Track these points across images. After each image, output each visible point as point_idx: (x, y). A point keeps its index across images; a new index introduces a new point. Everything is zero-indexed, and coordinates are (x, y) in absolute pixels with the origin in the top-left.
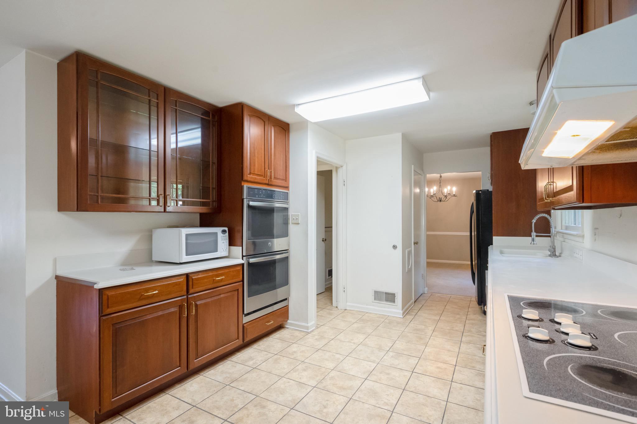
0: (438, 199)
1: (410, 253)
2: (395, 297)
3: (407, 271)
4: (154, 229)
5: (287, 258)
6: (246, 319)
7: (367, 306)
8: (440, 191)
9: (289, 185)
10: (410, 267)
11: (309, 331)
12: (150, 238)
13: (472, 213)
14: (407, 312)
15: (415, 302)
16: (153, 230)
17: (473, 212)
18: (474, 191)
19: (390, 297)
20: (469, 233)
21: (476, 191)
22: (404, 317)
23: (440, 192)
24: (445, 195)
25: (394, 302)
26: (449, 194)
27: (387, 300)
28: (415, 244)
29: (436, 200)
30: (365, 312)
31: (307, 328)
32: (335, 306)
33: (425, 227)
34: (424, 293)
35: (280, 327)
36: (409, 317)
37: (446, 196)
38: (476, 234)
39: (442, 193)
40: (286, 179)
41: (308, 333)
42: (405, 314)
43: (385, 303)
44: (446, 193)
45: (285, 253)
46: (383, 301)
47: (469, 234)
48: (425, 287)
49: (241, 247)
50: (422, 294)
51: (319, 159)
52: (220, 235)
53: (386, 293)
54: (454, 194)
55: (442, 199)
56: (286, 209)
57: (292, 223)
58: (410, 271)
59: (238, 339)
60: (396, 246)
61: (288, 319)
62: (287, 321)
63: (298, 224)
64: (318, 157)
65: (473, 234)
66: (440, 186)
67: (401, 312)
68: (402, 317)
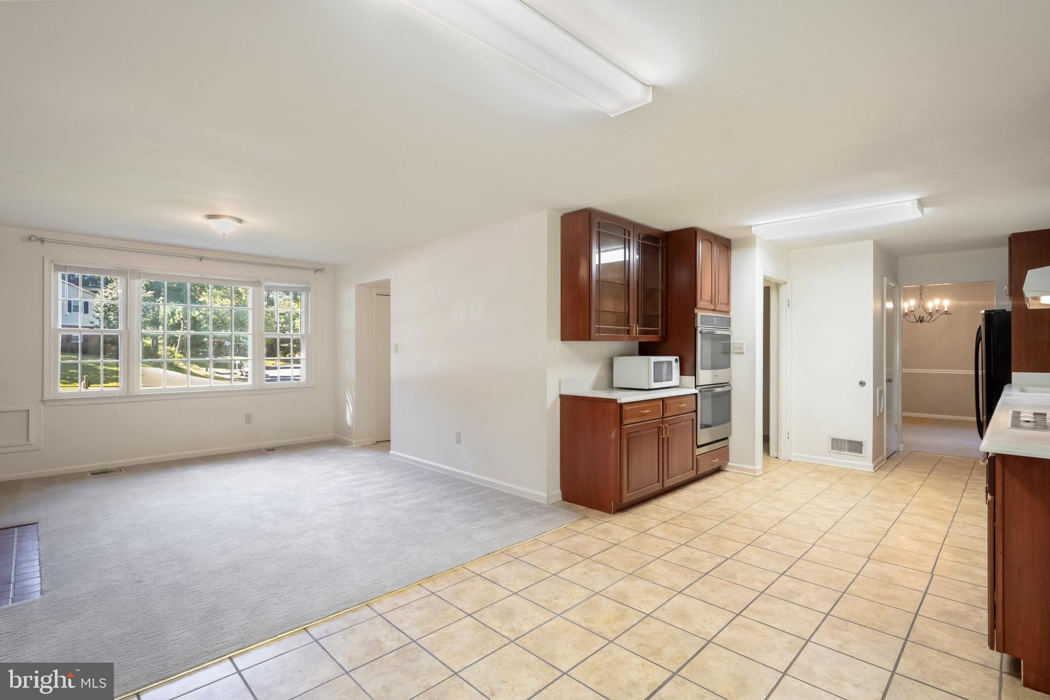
0: (917, 319)
1: (881, 392)
2: (862, 445)
3: (878, 415)
4: (615, 356)
5: (729, 392)
6: (699, 451)
7: (821, 458)
8: (921, 305)
9: (730, 309)
10: (881, 411)
11: (757, 474)
12: (611, 366)
13: (978, 340)
14: (878, 467)
15: (887, 459)
16: (614, 358)
17: (981, 339)
18: (983, 312)
19: (856, 447)
20: (974, 371)
21: (986, 311)
22: (875, 472)
23: (921, 308)
24: (930, 311)
25: (861, 452)
26: (937, 311)
27: (850, 450)
28: (888, 382)
29: (913, 319)
30: (818, 464)
31: (755, 471)
32: (775, 455)
33: (900, 358)
34: (898, 451)
35: (718, 470)
36: (883, 473)
37: (931, 313)
38: (984, 372)
39: (925, 309)
40: (728, 304)
41: (756, 477)
42: (876, 469)
43: (847, 453)
44: (930, 308)
45: (726, 386)
46: (845, 451)
47: (974, 373)
48: (900, 443)
49: (694, 377)
50: (895, 452)
51: (765, 278)
52: (674, 363)
53: (849, 441)
54: (946, 310)
55: (925, 318)
56: (728, 337)
57: (734, 353)
58: (881, 414)
59: (693, 469)
60: (864, 382)
61: (728, 460)
62: (726, 464)
63: (743, 353)
64: (764, 277)
65: (980, 373)
66: (921, 299)
67: (872, 465)
68: (873, 471)
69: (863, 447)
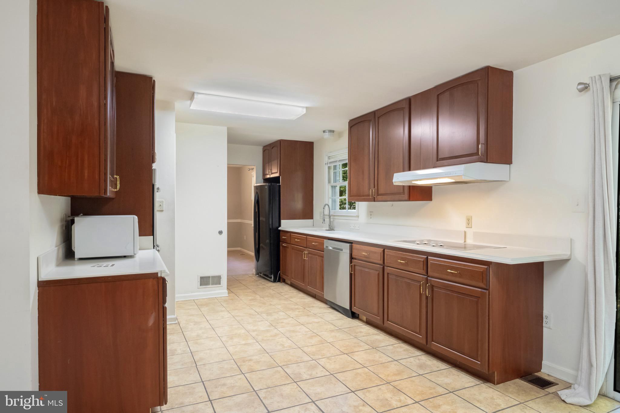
2: (221, 278)
7: (193, 293)
11: (176, 322)
25: (220, 283)
27: (213, 283)
43: (210, 286)
49: (153, 236)
53: (212, 277)
60: (222, 231)
63: (162, 211)
67: (227, 291)
68: (227, 295)
69: (221, 279)
